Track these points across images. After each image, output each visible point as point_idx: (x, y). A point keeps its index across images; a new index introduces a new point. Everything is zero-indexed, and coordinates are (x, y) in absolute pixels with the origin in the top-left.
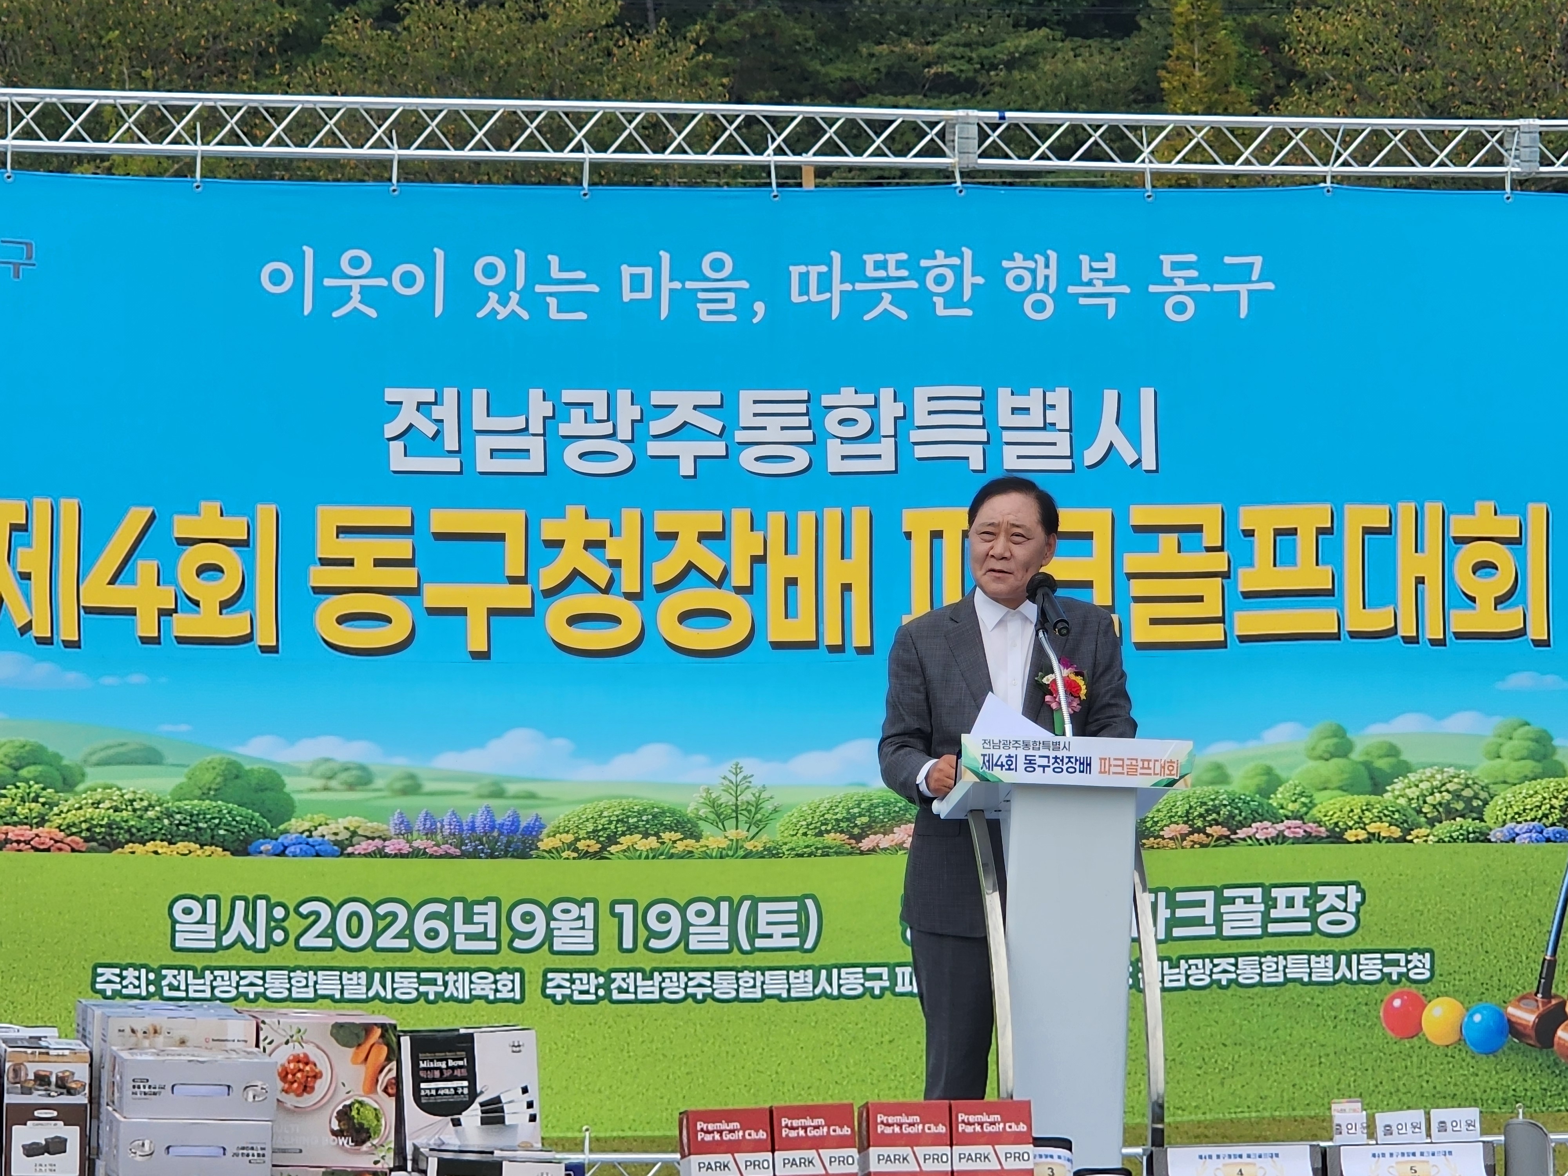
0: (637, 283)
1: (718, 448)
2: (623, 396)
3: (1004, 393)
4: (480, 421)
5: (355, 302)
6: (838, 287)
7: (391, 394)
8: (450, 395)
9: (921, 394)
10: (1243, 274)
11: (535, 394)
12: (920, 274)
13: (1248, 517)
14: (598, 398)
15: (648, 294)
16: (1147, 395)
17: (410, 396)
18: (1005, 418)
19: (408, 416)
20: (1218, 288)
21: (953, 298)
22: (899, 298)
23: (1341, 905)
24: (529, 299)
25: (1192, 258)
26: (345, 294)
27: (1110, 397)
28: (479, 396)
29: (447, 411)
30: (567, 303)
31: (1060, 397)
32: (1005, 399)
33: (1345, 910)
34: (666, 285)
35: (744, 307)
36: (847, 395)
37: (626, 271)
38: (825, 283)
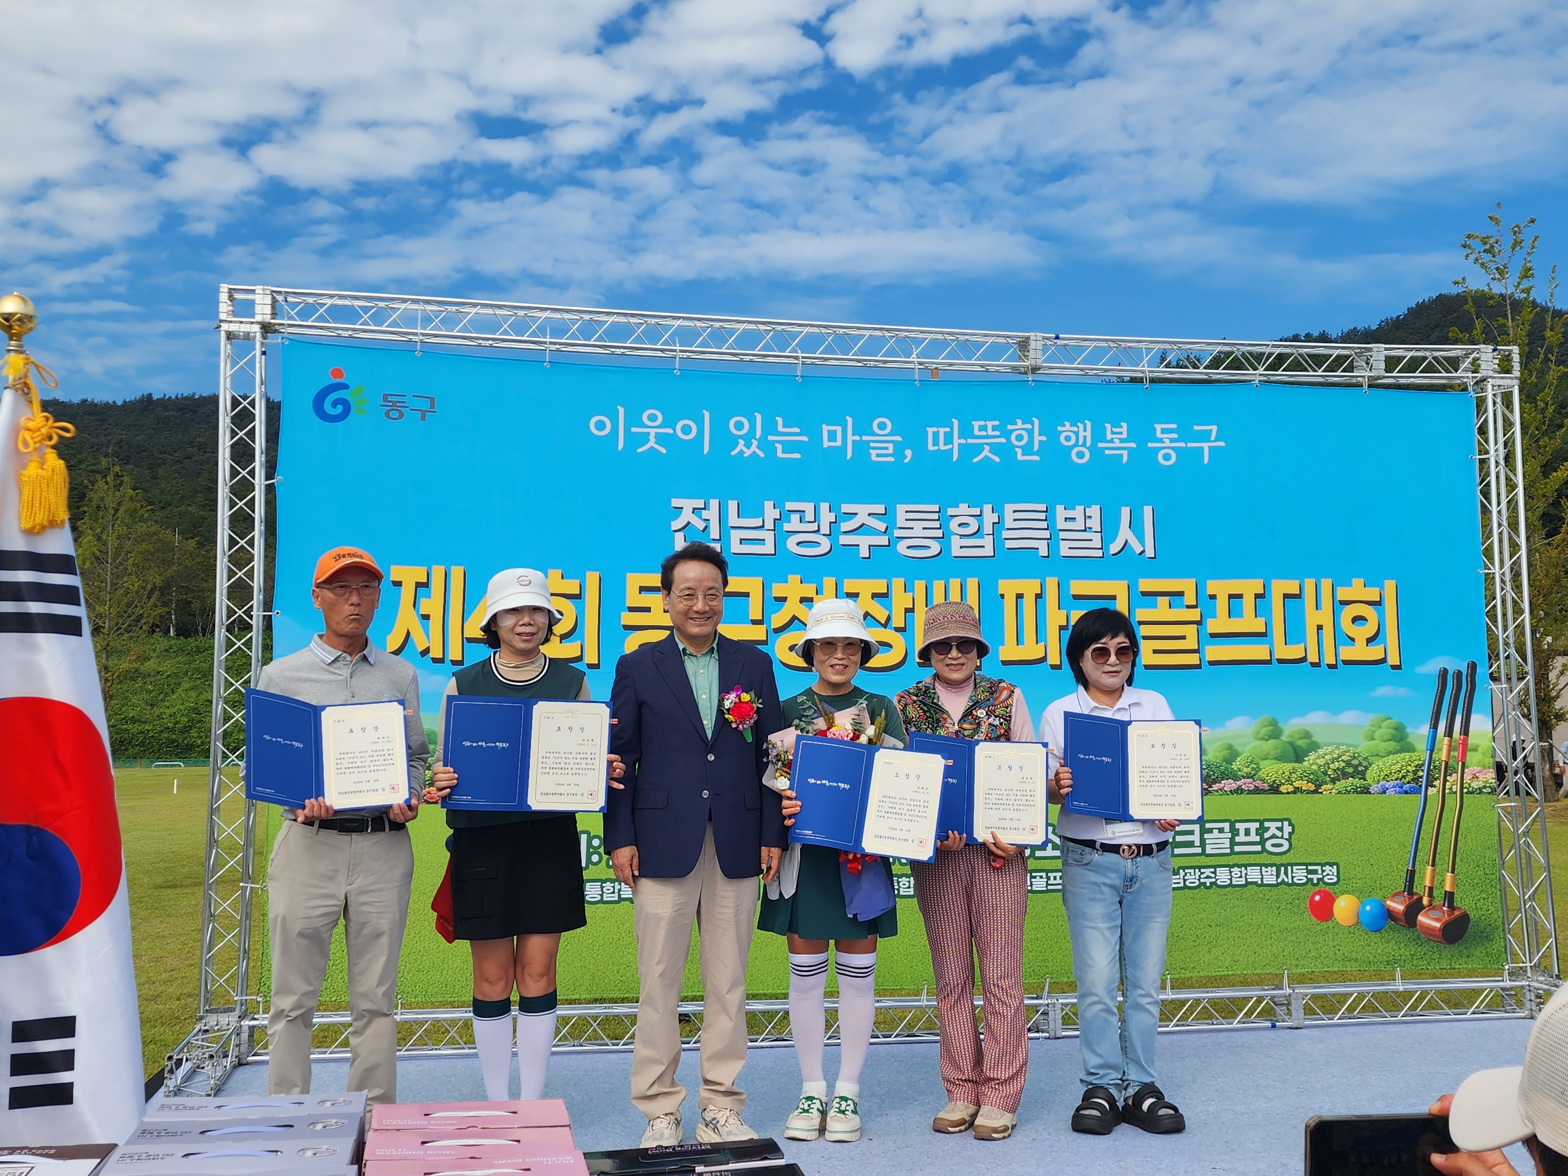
0: (832, 436)
1: (883, 540)
2: (824, 507)
3: (1060, 508)
4: (733, 519)
5: (652, 443)
6: (956, 441)
7: (676, 503)
8: (714, 504)
9: (1009, 508)
10: (1205, 436)
11: (769, 505)
12: (1007, 434)
13: (1212, 587)
14: (808, 508)
15: (839, 443)
16: (1148, 511)
17: (688, 504)
18: (1061, 524)
19: (687, 516)
20: (1190, 445)
21: (1027, 449)
22: (995, 449)
23: (1279, 834)
24: (764, 444)
25: (1174, 426)
26: (645, 438)
27: (1125, 512)
28: (732, 505)
29: (712, 514)
30: (788, 447)
31: (1094, 511)
32: (1061, 513)
33: (1282, 837)
34: (850, 438)
35: (899, 452)
36: (963, 508)
37: (826, 428)
38: (949, 439)
